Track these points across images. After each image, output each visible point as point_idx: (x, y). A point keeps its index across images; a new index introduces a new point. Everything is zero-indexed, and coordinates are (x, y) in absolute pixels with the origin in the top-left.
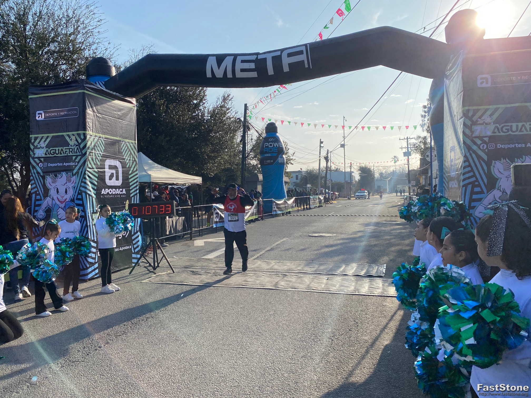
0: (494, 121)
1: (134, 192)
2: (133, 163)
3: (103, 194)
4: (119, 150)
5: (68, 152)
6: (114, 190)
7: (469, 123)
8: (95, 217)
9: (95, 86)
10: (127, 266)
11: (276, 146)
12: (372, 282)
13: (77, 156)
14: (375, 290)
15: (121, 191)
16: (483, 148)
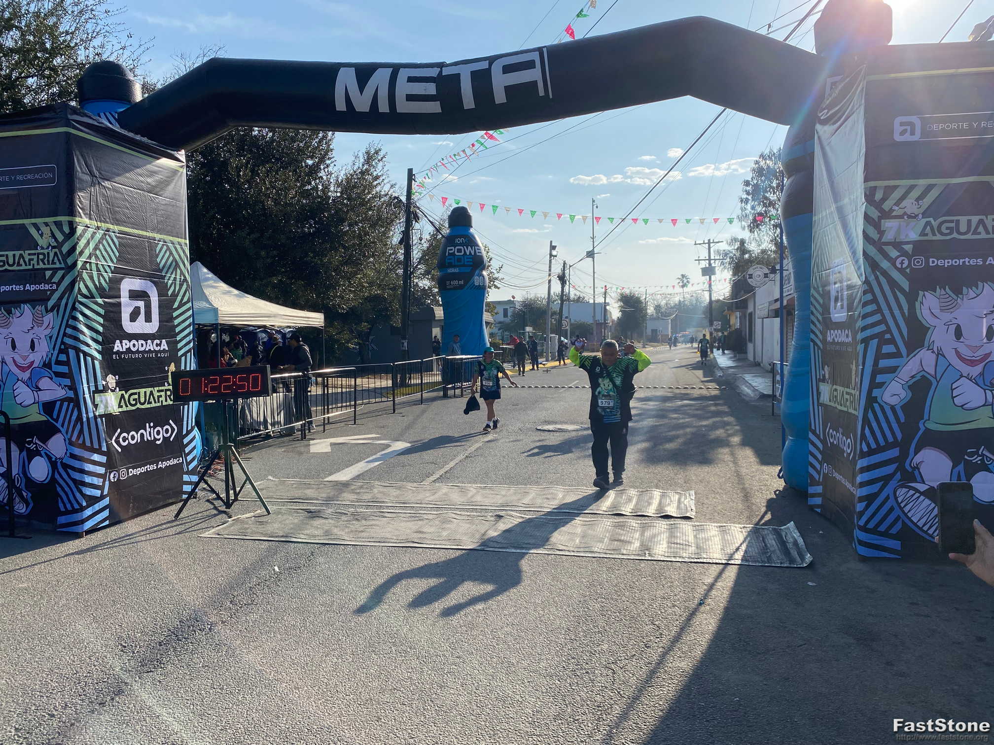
0: (924, 212)
1: (184, 346)
2: (181, 285)
3: (118, 352)
4: (151, 257)
5: (35, 262)
6: (141, 342)
7: (874, 214)
8: (102, 401)
9: (94, 120)
10: (171, 498)
11: (468, 254)
12: (672, 530)
13: (55, 271)
14: (683, 549)
15: (157, 345)
16: (902, 265)
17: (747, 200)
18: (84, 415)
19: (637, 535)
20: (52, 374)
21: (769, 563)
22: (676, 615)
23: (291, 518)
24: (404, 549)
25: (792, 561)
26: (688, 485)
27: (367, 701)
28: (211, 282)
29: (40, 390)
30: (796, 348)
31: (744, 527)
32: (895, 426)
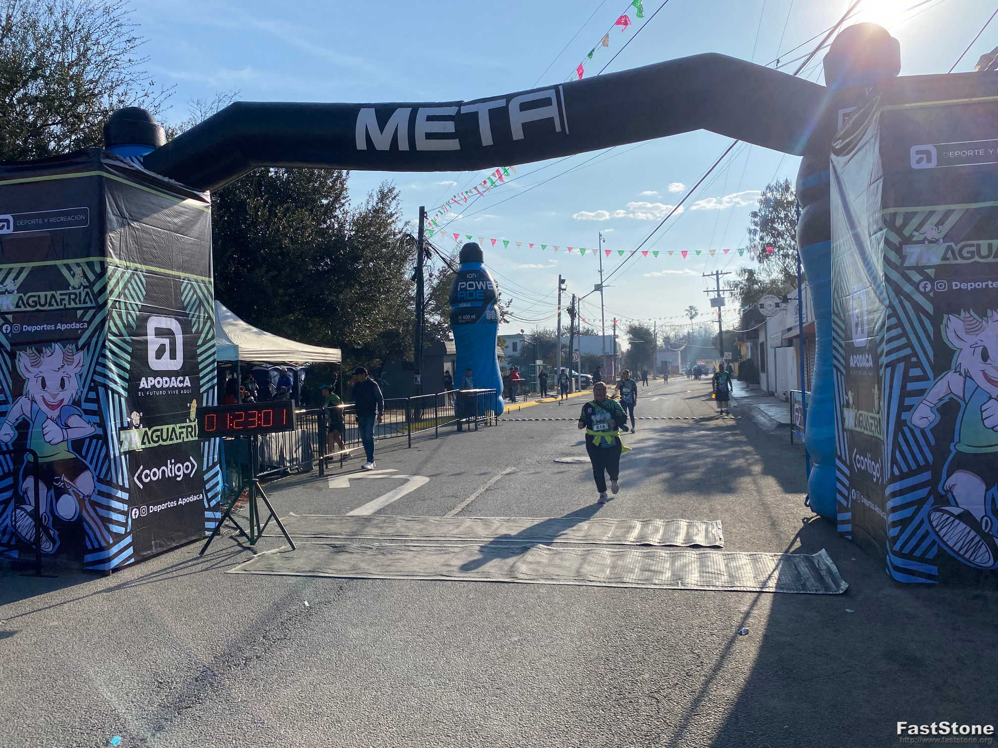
0: (944, 236)
1: (208, 381)
2: (205, 323)
3: (144, 390)
4: (176, 295)
5: (66, 302)
6: (165, 379)
7: (895, 239)
8: (126, 438)
9: (125, 163)
10: (194, 536)
11: (480, 288)
12: (702, 560)
13: (86, 309)
14: (715, 578)
15: (181, 382)
16: (925, 290)
17: (755, 232)
18: (112, 452)
19: (667, 565)
20: (82, 412)
21: (804, 590)
22: (714, 643)
23: (316, 553)
24: (433, 582)
25: (827, 588)
26: (714, 514)
27: (411, 733)
28: (231, 320)
29: (70, 428)
30: (818, 375)
31: (775, 555)
32: (926, 450)
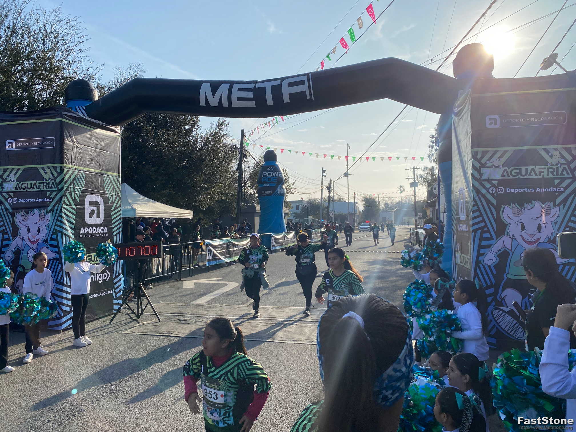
0: (504, 163)
1: (117, 230)
2: (116, 198)
3: (82, 234)
4: (101, 183)
5: (42, 187)
6: (94, 228)
7: (478, 165)
9: (74, 113)
10: (107, 313)
11: (275, 176)
13: (52, 192)
15: (102, 230)
16: (492, 192)
20: (49, 245)
23: (171, 324)
32: (491, 276)
